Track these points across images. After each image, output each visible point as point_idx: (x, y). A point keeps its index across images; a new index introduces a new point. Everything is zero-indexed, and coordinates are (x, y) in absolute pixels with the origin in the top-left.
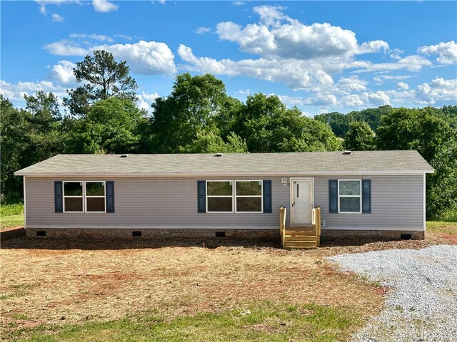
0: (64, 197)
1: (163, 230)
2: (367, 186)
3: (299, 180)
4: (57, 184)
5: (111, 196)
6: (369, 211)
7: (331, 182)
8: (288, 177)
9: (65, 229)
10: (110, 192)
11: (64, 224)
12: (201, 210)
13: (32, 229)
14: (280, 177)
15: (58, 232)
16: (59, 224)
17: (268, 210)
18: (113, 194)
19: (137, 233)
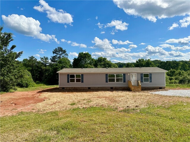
0: (70, 78)
1: (96, 87)
2: (151, 75)
3: (132, 74)
4: (68, 75)
5: (82, 78)
6: (151, 82)
7: (141, 74)
8: (130, 73)
9: (70, 87)
10: (82, 77)
11: (70, 86)
12: (107, 82)
13: (61, 87)
14: (128, 73)
15: (68, 88)
16: (68, 86)
17: (124, 81)
18: (83, 78)
19: (89, 88)
